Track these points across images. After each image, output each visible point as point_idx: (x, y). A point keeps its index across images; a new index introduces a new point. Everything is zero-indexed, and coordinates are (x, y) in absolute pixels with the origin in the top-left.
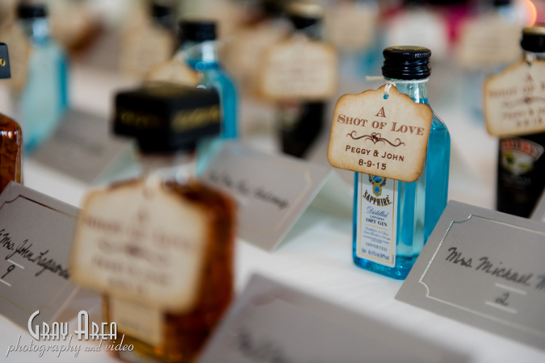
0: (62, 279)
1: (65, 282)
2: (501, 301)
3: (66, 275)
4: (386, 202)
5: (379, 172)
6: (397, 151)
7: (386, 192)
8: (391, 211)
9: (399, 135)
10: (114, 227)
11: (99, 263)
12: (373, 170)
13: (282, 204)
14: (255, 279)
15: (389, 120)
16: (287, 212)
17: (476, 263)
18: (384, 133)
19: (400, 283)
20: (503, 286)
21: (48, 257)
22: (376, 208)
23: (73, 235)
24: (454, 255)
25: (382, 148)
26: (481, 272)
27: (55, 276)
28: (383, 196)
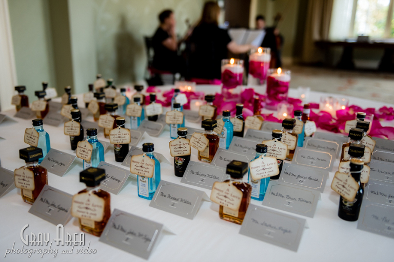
0: (65, 213)
1: (67, 214)
2: (173, 205)
3: (66, 211)
4: (145, 182)
5: (143, 175)
6: (147, 170)
7: (145, 179)
8: (147, 184)
9: (147, 166)
10: (82, 203)
11: (78, 211)
12: (142, 174)
13: (119, 181)
14: (115, 210)
15: (145, 162)
16: (120, 183)
17: (167, 196)
18: (144, 165)
19: (150, 201)
20: (173, 201)
21: (61, 206)
22: (143, 183)
23: (71, 205)
24: (162, 194)
25: (144, 169)
26: (168, 198)
27: (63, 212)
28: (144, 180)
